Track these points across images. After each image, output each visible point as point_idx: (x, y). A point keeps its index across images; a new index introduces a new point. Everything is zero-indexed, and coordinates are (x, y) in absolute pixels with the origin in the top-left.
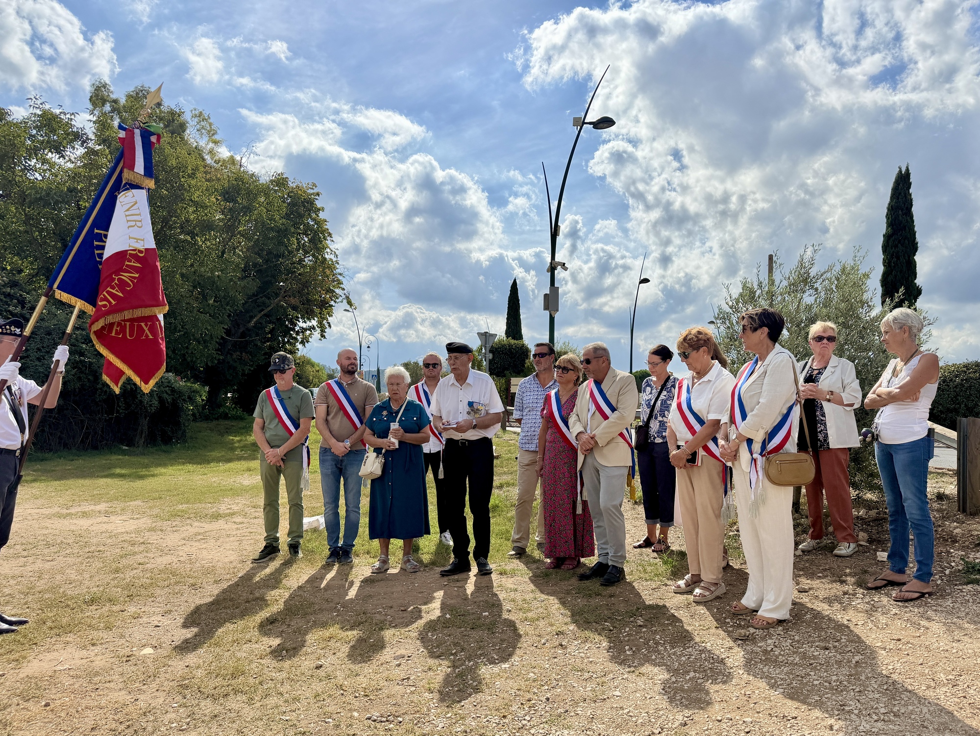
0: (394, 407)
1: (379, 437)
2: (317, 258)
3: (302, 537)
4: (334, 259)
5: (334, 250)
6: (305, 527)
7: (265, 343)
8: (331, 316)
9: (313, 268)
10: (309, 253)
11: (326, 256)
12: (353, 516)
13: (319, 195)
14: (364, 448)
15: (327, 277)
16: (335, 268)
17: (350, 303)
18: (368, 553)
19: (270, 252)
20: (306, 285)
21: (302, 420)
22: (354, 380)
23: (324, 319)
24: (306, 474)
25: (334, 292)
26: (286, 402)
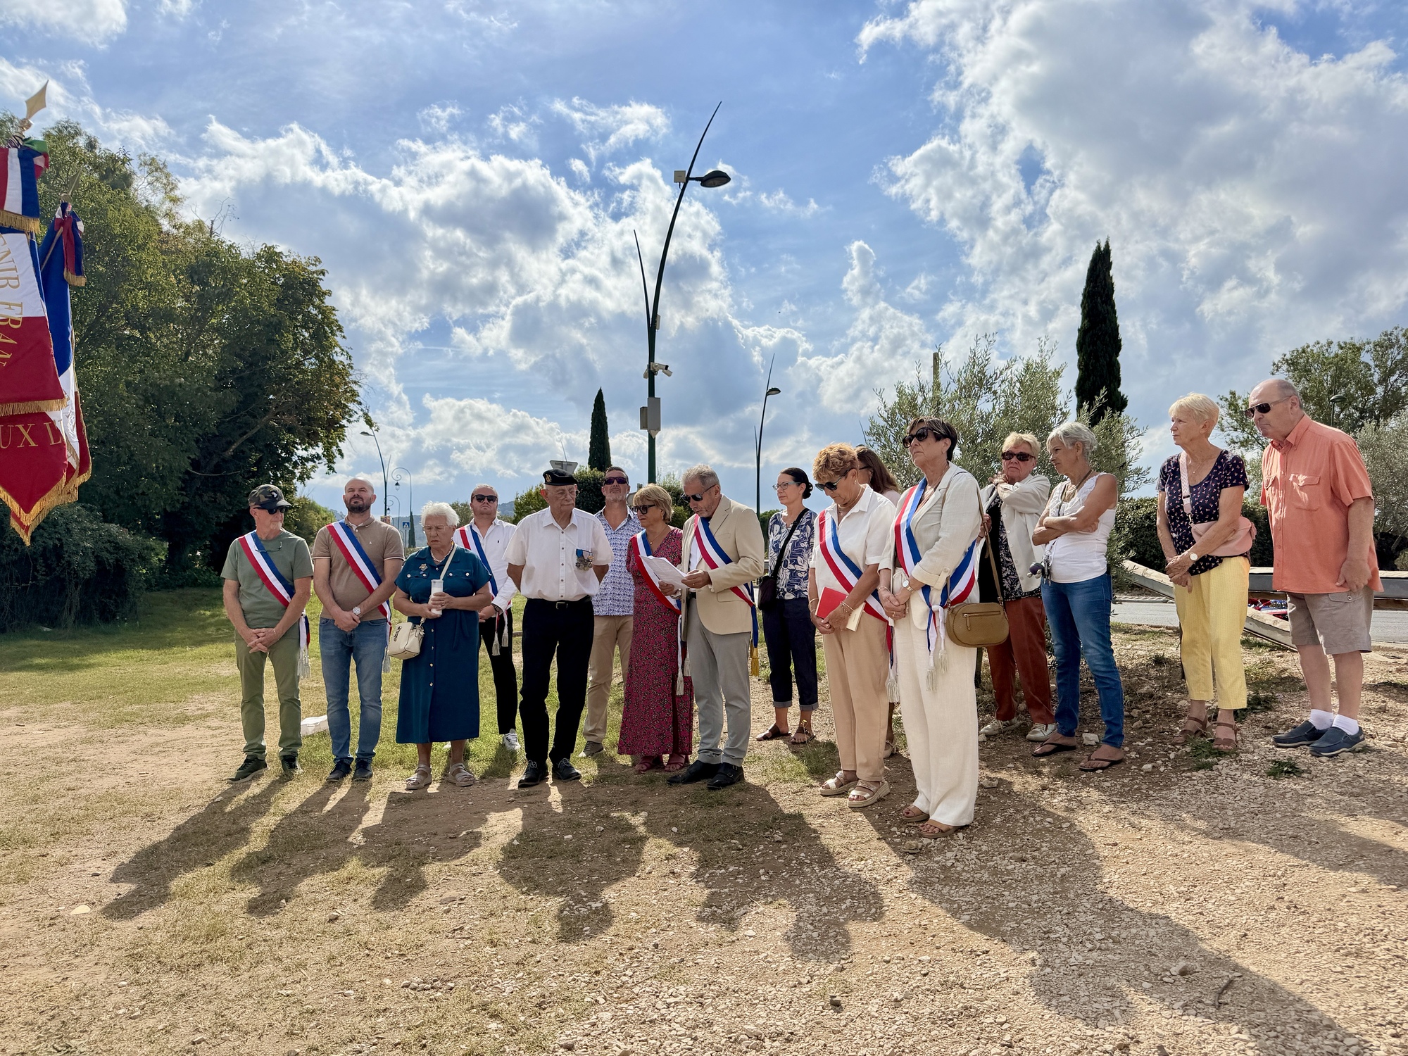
0: (437, 559)
1: (417, 601)
2: (322, 361)
3: (299, 745)
4: (346, 362)
5: (345, 349)
7: (248, 478)
8: (342, 440)
9: (317, 374)
10: (310, 353)
11: (335, 358)
12: (371, 714)
13: (324, 274)
14: (384, 617)
15: (337, 387)
16: (348, 374)
17: (369, 422)
20: (307, 397)
21: (297, 582)
22: (367, 522)
24: (303, 654)
26: (273, 557)
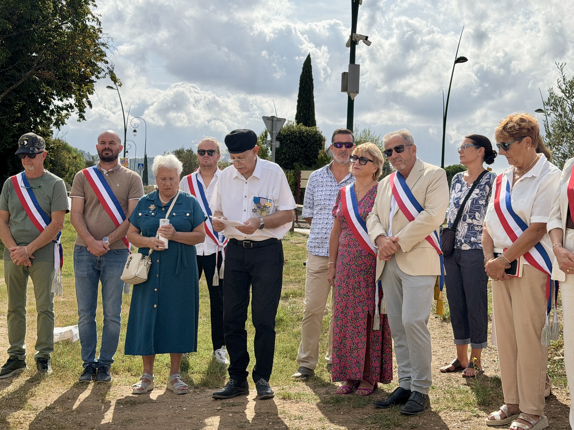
0: (164, 201)
1: (145, 235)
2: (76, 25)
3: (51, 349)
4: (97, 27)
5: (96, 16)
6: (56, 339)
7: (13, 123)
8: (92, 93)
9: (72, 37)
10: (67, 19)
11: (88, 23)
12: (112, 327)
14: (126, 247)
15: (88, 47)
16: (98, 38)
17: (114, 79)
18: (129, 370)
19: (21, 17)
20: (63, 56)
21: (54, 214)
22: (115, 168)
23: (83, 96)
24: (58, 276)
25: (96, 65)
26: (36, 191)
